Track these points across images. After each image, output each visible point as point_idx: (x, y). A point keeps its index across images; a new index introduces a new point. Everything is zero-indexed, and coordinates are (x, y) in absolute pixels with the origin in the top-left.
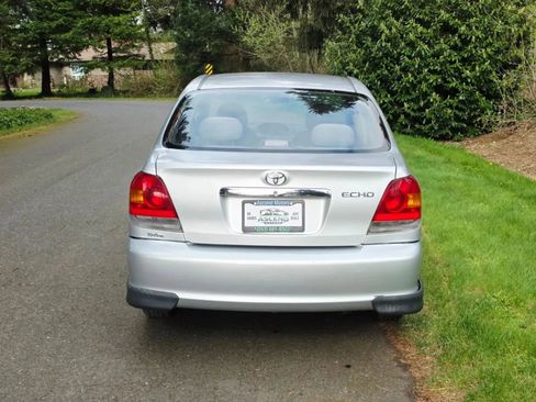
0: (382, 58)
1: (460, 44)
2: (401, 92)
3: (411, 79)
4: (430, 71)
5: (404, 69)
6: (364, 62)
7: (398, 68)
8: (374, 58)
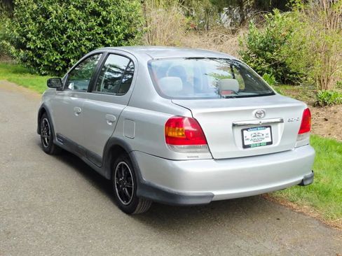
0: (52, 29)
1: (103, 23)
2: (68, 53)
3: (75, 44)
4: (86, 39)
5: (69, 37)
6: (39, 31)
7: (65, 36)
8: (46, 30)
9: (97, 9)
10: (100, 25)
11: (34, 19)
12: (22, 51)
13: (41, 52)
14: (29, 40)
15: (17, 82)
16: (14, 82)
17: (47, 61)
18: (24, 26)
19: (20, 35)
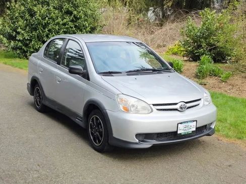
1: (75, 20)
5: (49, 30)
6: (26, 27)
7: (46, 30)
8: (32, 25)
9: (70, 9)
10: (72, 21)
11: (22, 17)
12: (12, 42)
13: (28, 42)
14: (18, 33)
15: (12, 65)
16: (9, 65)
17: (33, 48)
18: (15, 22)
19: (11, 29)
